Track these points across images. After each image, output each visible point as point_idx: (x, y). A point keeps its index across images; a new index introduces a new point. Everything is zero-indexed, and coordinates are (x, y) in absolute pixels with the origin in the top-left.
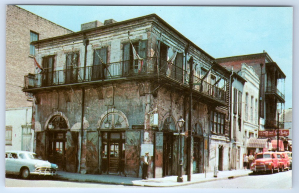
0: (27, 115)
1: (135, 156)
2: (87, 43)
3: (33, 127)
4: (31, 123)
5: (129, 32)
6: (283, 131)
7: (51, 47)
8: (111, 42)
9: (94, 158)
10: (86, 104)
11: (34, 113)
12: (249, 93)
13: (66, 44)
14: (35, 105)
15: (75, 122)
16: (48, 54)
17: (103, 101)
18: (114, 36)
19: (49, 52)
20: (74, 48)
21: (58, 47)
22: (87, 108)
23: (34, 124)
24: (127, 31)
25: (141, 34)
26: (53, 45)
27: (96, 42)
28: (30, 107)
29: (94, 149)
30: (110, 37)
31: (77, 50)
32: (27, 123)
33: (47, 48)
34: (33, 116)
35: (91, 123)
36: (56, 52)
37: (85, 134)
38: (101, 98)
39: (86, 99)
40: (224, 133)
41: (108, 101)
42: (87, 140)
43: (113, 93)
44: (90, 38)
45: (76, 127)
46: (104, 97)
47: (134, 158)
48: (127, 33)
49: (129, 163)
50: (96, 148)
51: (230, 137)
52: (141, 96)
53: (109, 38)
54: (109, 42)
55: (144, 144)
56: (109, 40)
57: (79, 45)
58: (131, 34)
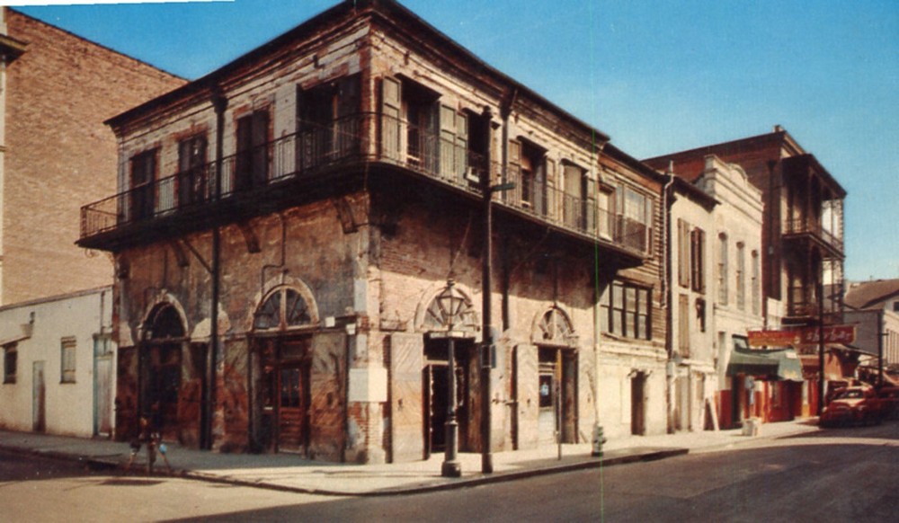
0: (102, 306)
1: (335, 401)
2: (221, 106)
3: (115, 336)
4: (112, 326)
5: (316, 59)
6: (838, 332)
7: (148, 130)
8: (274, 94)
9: (240, 409)
10: (223, 267)
11: (116, 301)
12: (729, 232)
13: (178, 117)
14: (118, 280)
15: (200, 318)
16: (141, 147)
17: (260, 254)
18: (282, 76)
19: (144, 141)
20: (196, 124)
21: (163, 126)
22: (226, 277)
23: (118, 328)
24: (311, 57)
25: (345, 60)
26: (151, 123)
27: (242, 98)
28: (109, 286)
29: (241, 385)
30: (272, 81)
31: (203, 127)
32: (103, 328)
33: (139, 133)
34: (114, 310)
35: (233, 317)
36: (157, 139)
37: (222, 347)
38: (254, 247)
39: (223, 255)
40: (649, 337)
41: (270, 257)
42: (226, 363)
43: (281, 232)
44: (229, 90)
45: (201, 332)
46: (261, 247)
47: (332, 407)
48: (311, 62)
49: (321, 421)
50: (245, 385)
51: (668, 346)
52: (346, 232)
53: (269, 85)
54: (270, 95)
55: (356, 367)
56: (270, 89)
57: (205, 114)
58: (321, 61)
